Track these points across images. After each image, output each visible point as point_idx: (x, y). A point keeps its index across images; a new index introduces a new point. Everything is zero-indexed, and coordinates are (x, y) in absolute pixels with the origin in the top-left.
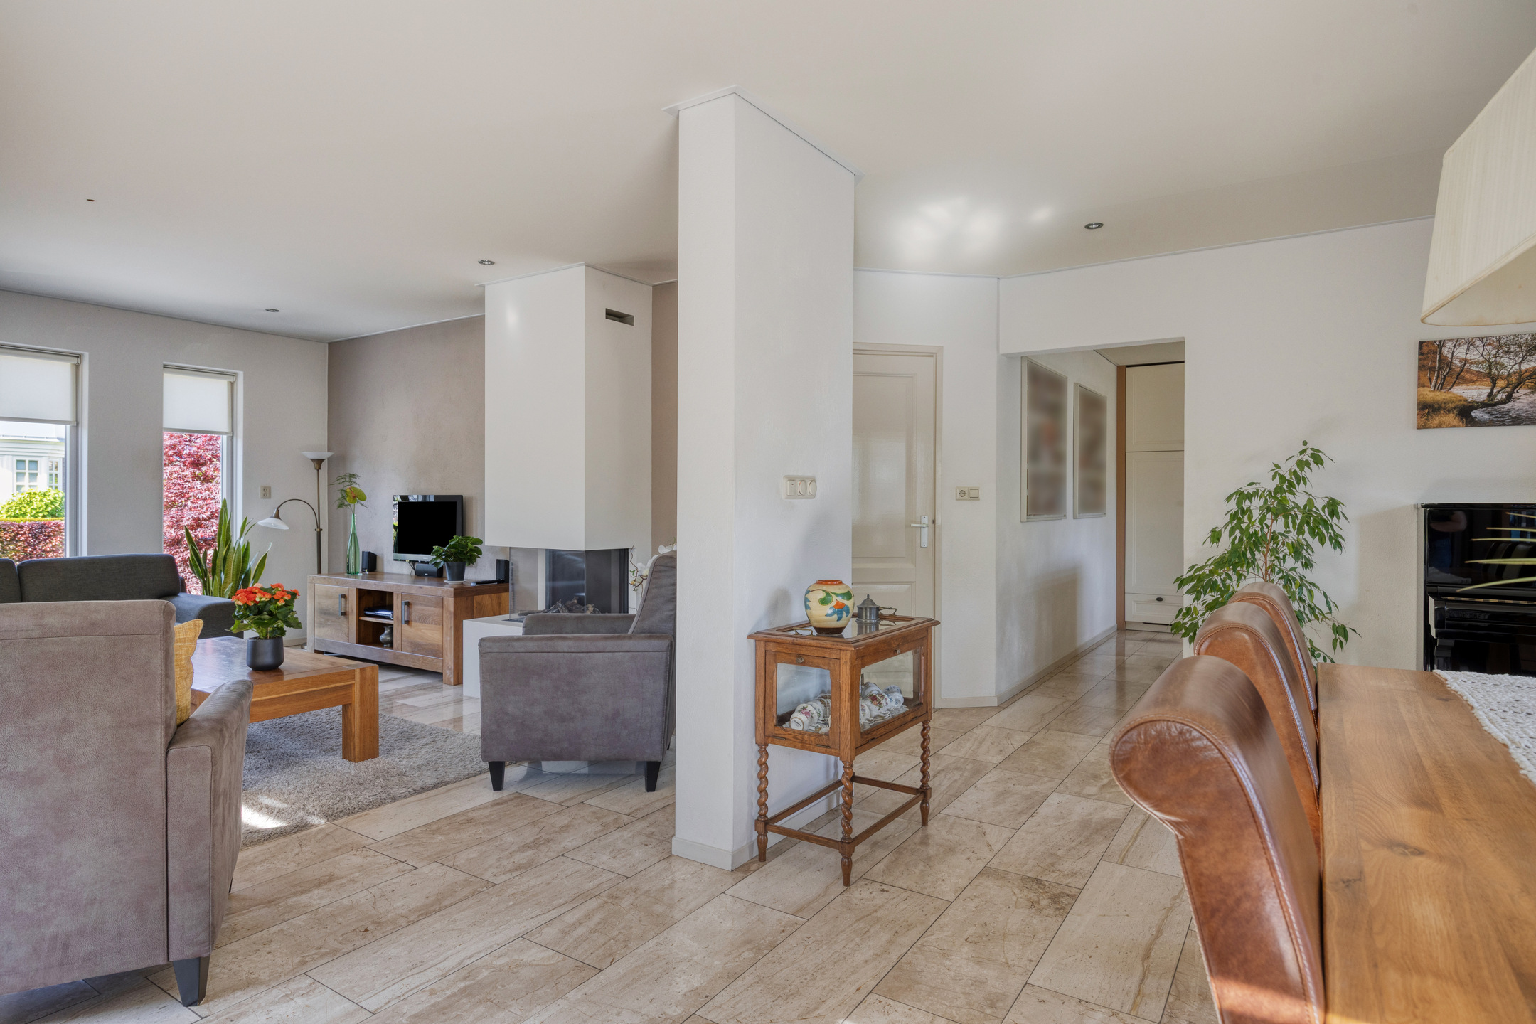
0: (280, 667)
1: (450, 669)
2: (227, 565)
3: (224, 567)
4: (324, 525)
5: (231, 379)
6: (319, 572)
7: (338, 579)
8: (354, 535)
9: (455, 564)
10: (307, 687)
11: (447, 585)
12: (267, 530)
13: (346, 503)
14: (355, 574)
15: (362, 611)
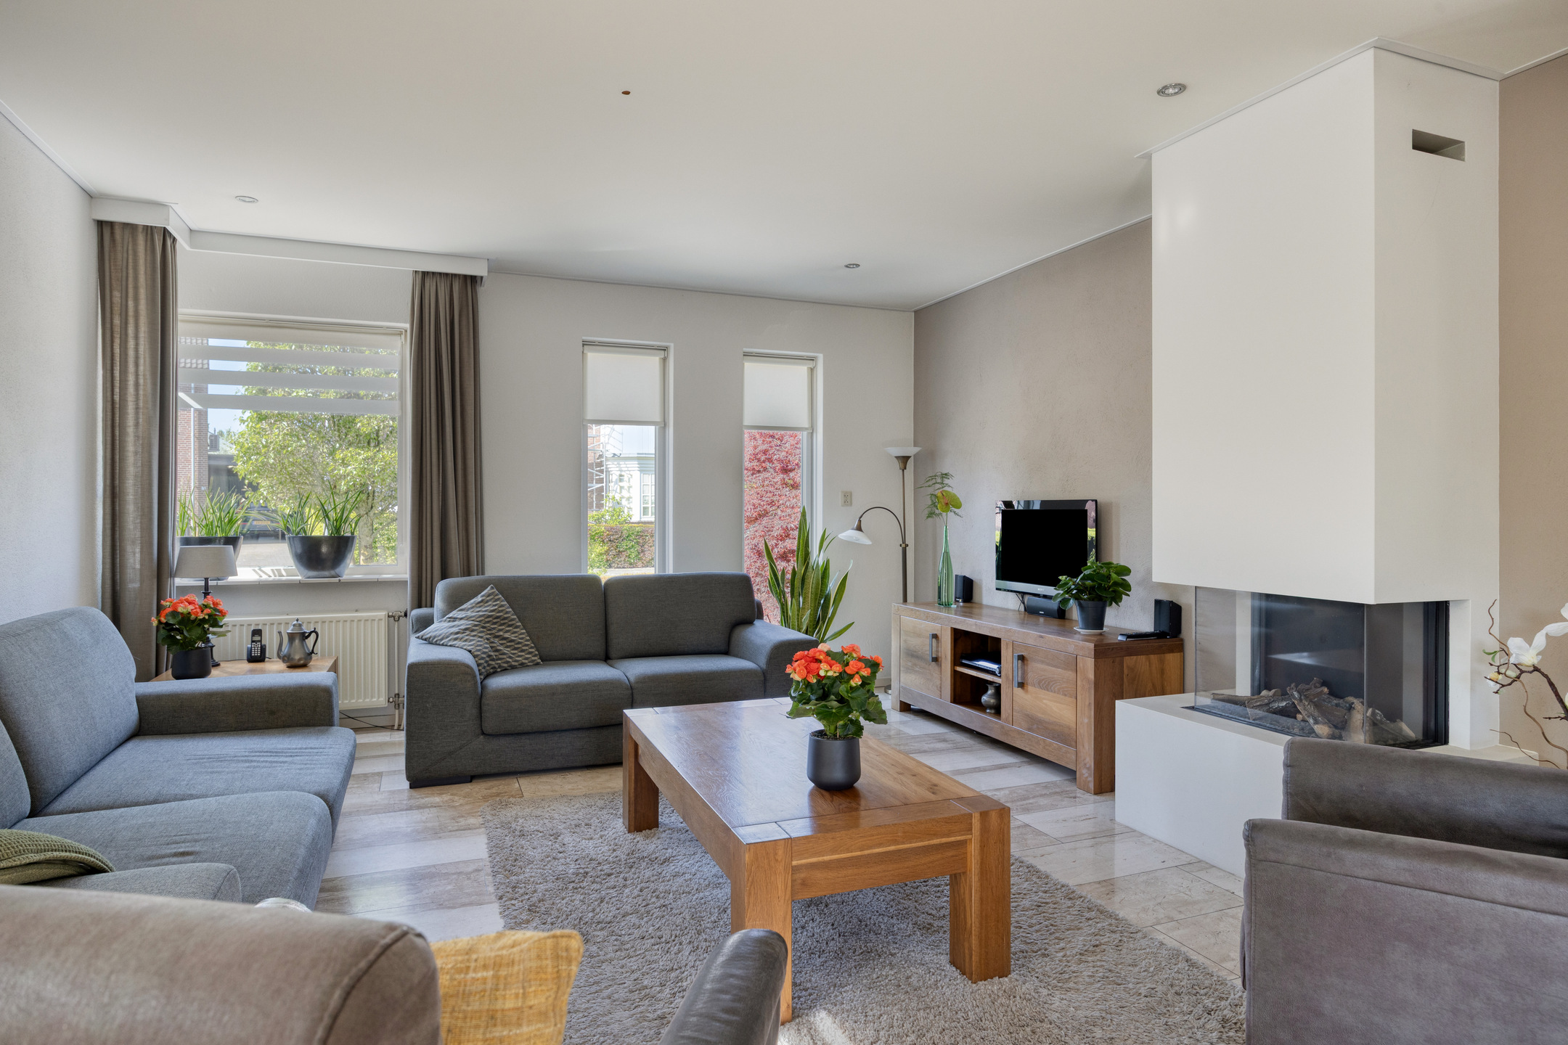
0: (855, 785)
1: (1088, 769)
2: (805, 587)
3: (802, 589)
4: (910, 540)
5: (811, 364)
6: (905, 600)
7: (928, 613)
8: (947, 554)
9: (1090, 604)
10: (895, 842)
11: (1077, 636)
12: (849, 544)
13: (937, 512)
14: (948, 605)
15: (956, 661)
